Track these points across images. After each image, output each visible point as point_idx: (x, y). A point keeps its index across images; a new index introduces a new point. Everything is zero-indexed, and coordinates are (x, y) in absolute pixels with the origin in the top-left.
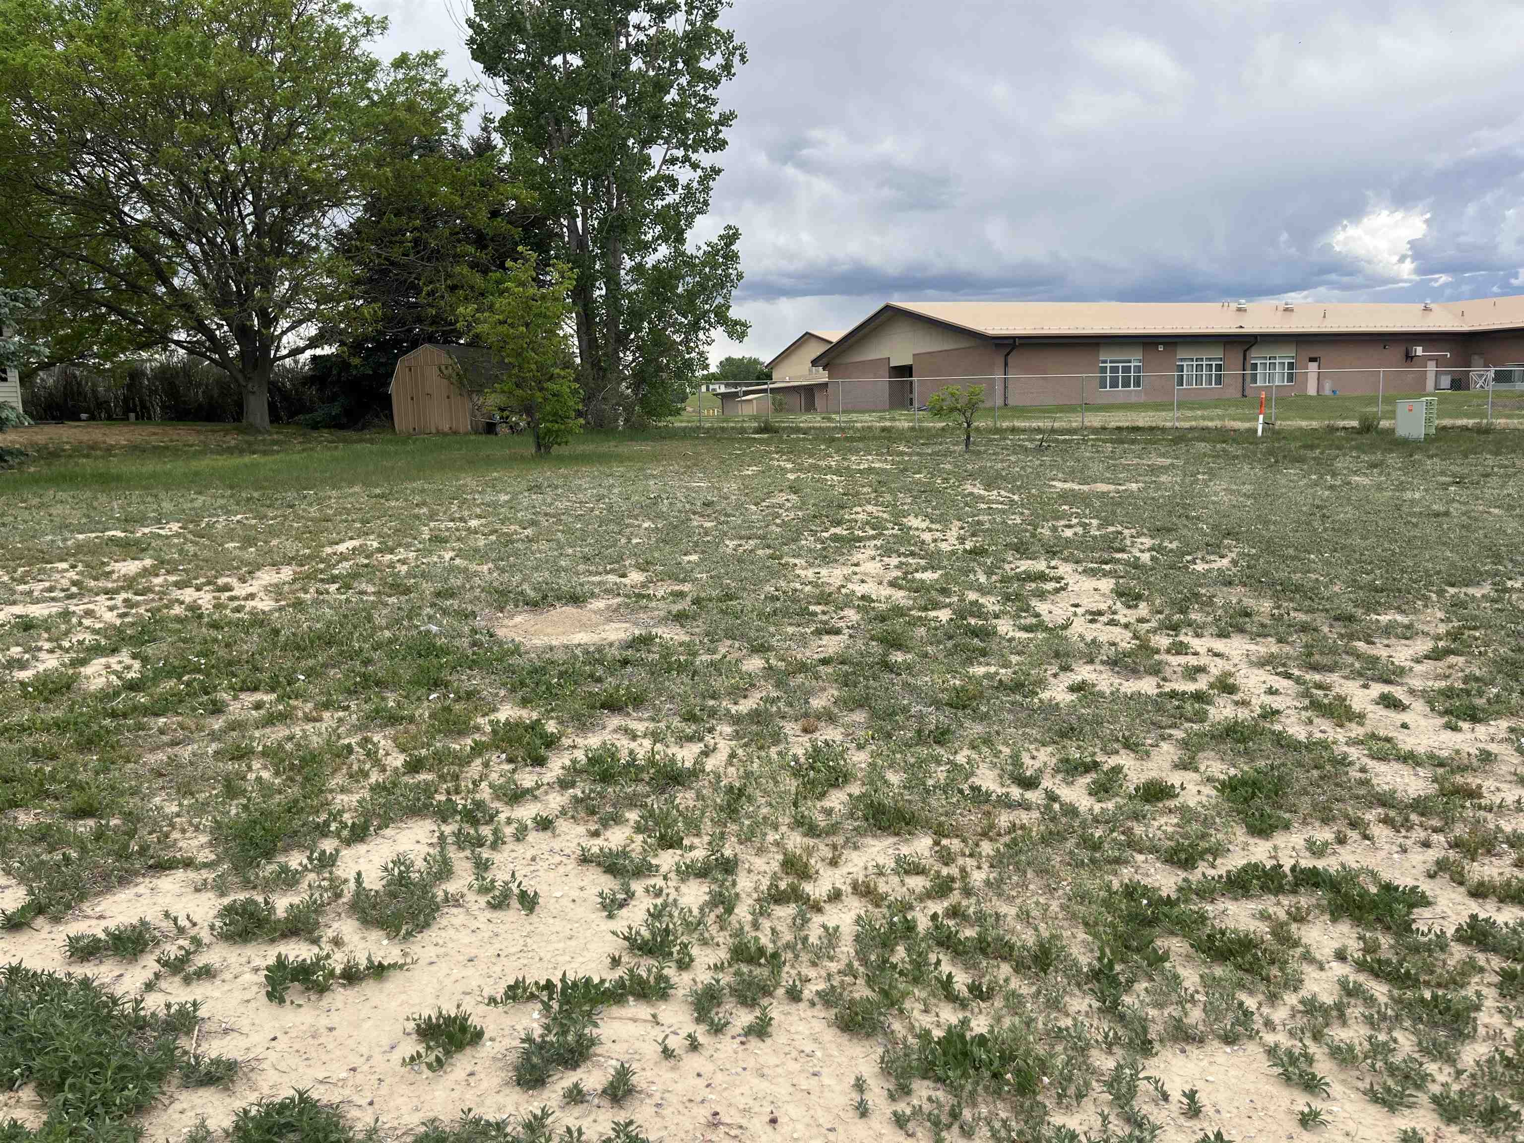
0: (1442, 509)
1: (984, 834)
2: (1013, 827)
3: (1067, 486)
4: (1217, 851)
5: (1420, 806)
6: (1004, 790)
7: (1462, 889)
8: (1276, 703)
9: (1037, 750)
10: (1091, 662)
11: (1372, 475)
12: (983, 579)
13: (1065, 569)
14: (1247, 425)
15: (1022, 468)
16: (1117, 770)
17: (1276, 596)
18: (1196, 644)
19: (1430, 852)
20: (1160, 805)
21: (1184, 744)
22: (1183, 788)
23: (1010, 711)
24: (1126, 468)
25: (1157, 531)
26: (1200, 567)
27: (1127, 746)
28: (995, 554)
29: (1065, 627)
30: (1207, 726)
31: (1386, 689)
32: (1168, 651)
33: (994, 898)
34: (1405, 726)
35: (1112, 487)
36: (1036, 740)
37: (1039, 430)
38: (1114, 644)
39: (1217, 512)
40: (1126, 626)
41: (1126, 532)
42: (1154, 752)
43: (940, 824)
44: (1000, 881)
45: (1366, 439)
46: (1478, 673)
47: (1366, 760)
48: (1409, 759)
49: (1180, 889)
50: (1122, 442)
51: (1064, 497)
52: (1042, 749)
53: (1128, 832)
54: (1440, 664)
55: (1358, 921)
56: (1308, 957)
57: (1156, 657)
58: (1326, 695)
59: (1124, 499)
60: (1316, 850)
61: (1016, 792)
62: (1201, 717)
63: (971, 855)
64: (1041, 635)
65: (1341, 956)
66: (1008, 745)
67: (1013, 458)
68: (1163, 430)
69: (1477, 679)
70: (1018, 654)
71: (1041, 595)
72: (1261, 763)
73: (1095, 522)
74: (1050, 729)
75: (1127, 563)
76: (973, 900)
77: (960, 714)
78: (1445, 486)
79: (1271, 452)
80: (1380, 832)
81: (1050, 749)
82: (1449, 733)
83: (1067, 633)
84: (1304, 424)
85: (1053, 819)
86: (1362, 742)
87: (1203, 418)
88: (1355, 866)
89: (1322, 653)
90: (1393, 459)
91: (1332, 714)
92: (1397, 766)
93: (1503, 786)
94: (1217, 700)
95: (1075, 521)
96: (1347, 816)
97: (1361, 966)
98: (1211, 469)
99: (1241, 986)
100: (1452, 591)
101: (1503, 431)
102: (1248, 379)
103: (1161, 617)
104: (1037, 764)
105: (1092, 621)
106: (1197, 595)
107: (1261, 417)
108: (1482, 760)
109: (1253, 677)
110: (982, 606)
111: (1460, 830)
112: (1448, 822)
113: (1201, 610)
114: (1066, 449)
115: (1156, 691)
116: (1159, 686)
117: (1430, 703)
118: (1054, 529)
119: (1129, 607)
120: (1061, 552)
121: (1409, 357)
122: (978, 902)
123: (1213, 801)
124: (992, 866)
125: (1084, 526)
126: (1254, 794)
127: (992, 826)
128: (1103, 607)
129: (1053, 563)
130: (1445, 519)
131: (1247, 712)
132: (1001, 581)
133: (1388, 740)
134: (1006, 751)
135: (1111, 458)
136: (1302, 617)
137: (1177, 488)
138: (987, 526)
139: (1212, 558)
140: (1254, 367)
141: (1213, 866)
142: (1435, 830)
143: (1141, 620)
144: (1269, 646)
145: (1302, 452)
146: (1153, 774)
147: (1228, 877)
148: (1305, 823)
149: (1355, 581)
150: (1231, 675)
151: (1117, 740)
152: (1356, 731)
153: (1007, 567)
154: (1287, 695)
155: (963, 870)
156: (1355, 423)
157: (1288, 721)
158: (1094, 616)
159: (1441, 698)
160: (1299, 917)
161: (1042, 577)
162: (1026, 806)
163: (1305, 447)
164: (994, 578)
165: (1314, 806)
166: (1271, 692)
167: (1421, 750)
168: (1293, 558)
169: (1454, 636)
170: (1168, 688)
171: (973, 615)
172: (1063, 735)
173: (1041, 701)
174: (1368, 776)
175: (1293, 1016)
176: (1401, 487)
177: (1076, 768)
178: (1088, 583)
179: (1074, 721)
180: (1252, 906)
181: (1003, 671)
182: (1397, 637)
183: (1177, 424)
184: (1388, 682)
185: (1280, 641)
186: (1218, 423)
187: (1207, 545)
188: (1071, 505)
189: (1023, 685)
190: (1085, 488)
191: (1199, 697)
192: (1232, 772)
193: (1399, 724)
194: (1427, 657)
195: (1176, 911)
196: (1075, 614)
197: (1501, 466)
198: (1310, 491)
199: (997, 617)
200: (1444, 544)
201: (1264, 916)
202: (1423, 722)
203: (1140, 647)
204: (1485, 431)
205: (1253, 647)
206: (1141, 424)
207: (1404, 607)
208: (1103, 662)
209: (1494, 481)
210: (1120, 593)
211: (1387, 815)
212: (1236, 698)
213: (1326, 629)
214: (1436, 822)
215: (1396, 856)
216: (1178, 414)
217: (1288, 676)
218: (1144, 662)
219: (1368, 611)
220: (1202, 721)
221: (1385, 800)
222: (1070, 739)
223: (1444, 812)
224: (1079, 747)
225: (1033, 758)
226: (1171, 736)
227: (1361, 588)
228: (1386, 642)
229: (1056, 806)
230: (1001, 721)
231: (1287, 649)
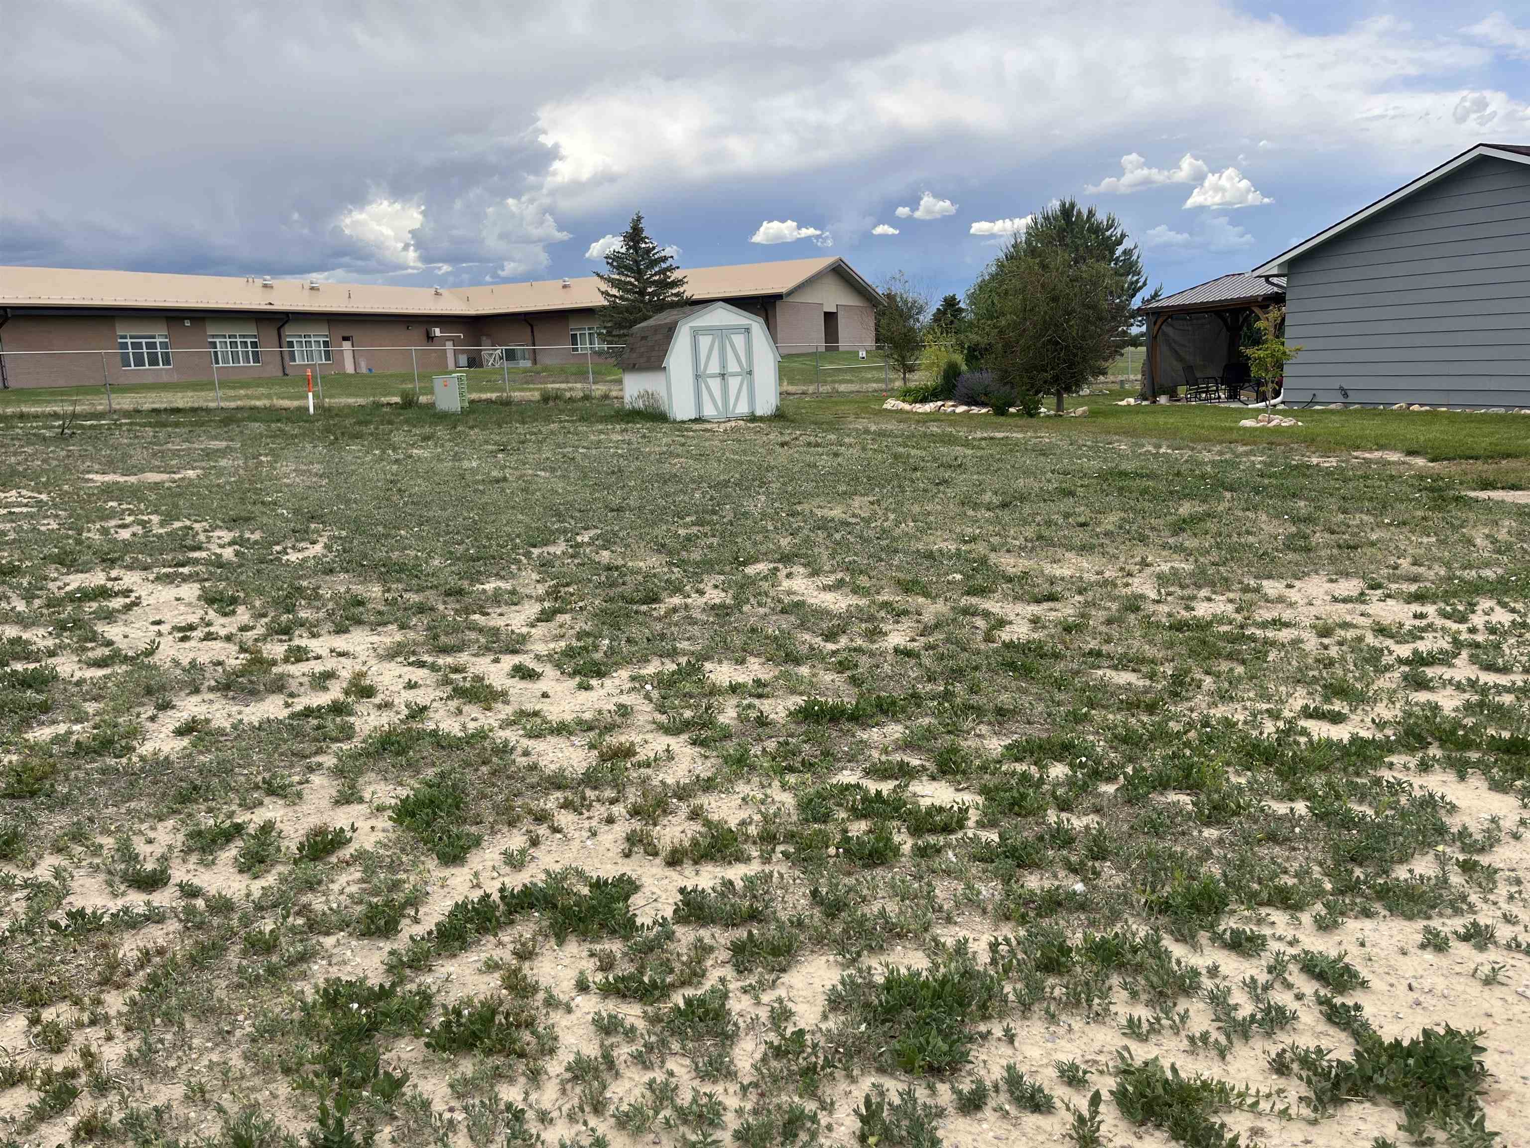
0: (501, 475)
1: (105, 982)
2: (146, 957)
3: (109, 478)
4: (415, 900)
5: (590, 779)
6: (120, 903)
7: (658, 861)
8: (421, 697)
9: (153, 828)
10: (197, 691)
11: (428, 447)
12: (21, 606)
13: (130, 579)
14: (296, 403)
15: (44, 461)
16: (267, 828)
17: (383, 579)
18: (315, 645)
19: (616, 827)
20: (334, 859)
21: (338, 772)
22: (354, 829)
23: (102, 783)
24: (176, 454)
25: (233, 522)
26: (293, 557)
27: (272, 791)
28: (31, 571)
29: (150, 653)
30: (356, 743)
31: (516, 659)
32: (286, 660)
33: (145, 1082)
34: (545, 695)
35: (165, 477)
36: (148, 815)
37: (56, 416)
38: (220, 663)
39: (294, 495)
40: (229, 638)
41: (197, 526)
42: (306, 789)
43: (34, 989)
44: (148, 1050)
45: (410, 413)
46: (587, 628)
47: (526, 742)
48: (561, 729)
49: (391, 969)
50: (164, 425)
51: (108, 491)
52: (160, 826)
53: (302, 911)
54: (551, 625)
55: (584, 935)
56: (551, 1002)
57: (275, 670)
58: (465, 678)
59: (184, 489)
60: (515, 862)
61: (137, 901)
62: (347, 732)
63: (93, 1023)
64: (121, 669)
65: (582, 987)
66: (109, 833)
67: (29, 450)
68: (208, 410)
69: (588, 634)
70: (95, 699)
71: (109, 616)
72: (430, 773)
73: (155, 519)
74: (164, 794)
75: (207, 563)
76: (113, 1097)
77: (28, 804)
78: (493, 454)
79: (328, 430)
80: (564, 818)
81: (170, 823)
82: (583, 692)
83: (156, 659)
84: (351, 401)
85: (199, 926)
86: (514, 723)
87: (248, 397)
88: (558, 868)
89: (447, 634)
90: (441, 431)
91: (478, 698)
92: (552, 740)
93: (649, 737)
94: (358, 708)
95: (129, 519)
96: (530, 812)
97: (608, 991)
98: (271, 449)
99: (498, 1075)
100: (536, 552)
101: (519, 404)
102: (287, 358)
103: (266, 620)
104: (159, 850)
105: (184, 639)
106: (299, 589)
107: (310, 395)
108: (623, 715)
109: (386, 672)
110: (28, 642)
111: (633, 795)
112: (620, 787)
113: (309, 606)
114: (95, 436)
115: (286, 713)
116: (287, 705)
117: (558, 666)
118: (105, 531)
119: (225, 615)
120: (121, 558)
121: (430, 338)
122: (124, 1101)
123: (393, 836)
124: (128, 1029)
125: (143, 524)
126: (435, 813)
127: (113, 966)
128: (194, 619)
129: (114, 574)
130: (504, 484)
131: (392, 714)
132: (48, 606)
133: (536, 714)
134: (108, 842)
135: (155, 444)
136: (414, 598)
137: (241, 472)
138: (12, 536)
139: (303, 545)
140: (291, 344)
141: (416, 921)
142: (613, 802)
143: (244, 629)
144: (392, 636)
145: (357, 428)
146: (313, 821)
147: (439, 931)
148: (493, 832)
149: (451, 553)
150: (362, 675)
151: (257, 787)
152: (505, 711)
153: (52, 586)
154: (427, 686)
155: (86, 1054)
156: (397, 399)
157: (437, 716)
158: (185, 632)
159: (567, 660)
160: (525, 954)
161: (103, 593)
162: (155, 917)
163: (360, 423)
164: (37, 602)
165: (495, 807)
166: (411, 686)
167: (568, 717)
168: (387, 536)
169: (553, 593)
170: (299, 705)
171: (17, 658)
172: (184, 799)
173: (142, 758)
174: (533, 758)
175: (564, 1091)
176: (457, 457)
177: (214, 841)
178: (167, 593)
179: (194, 775)
180: (473, 958)
181: (77, 728)
182: (507, 604)
183: (222, 404)
184: (515, 652)
185: (402, 627)
186: (267, 402)
187: (294, 531)
188: (120, 500)
189: (111, 742)
190: (132, 479)
191: (337, 709)
192: (403, 792)
193: (539, 694)
194: (539, 620)
195: (395, 1003)
196: (160, 634)
197: (532, 433)
198: (377, 466)
199: (52, 654)
200: (513, 508)
201: (491, 966)
202: (559, 687)
203: (252, 662)
204: (507, 403)
205: (375, 639)
206: (180, 404)
207: (503, 573)
208: (211, 689)
209: (531, 447)
210: (210, 599)
211: (566, 799)
212: (377, 700)
213: (441, 607)
214: (609, 793)
215: (589, 843)
216: (220, 393)
217: (421, 665)
218: (261, 680)
219: (473, 582)
220: (349, 738)
221: (557, 782)
222: (196, 801)
223: (614, 780)
224: (210, 810)
225: (150, 842)
226: (320, 765)
227: (458, 559)
228: (499, 611)
229: (200, 903)
230: (93, 802)
231: (411, 635)
